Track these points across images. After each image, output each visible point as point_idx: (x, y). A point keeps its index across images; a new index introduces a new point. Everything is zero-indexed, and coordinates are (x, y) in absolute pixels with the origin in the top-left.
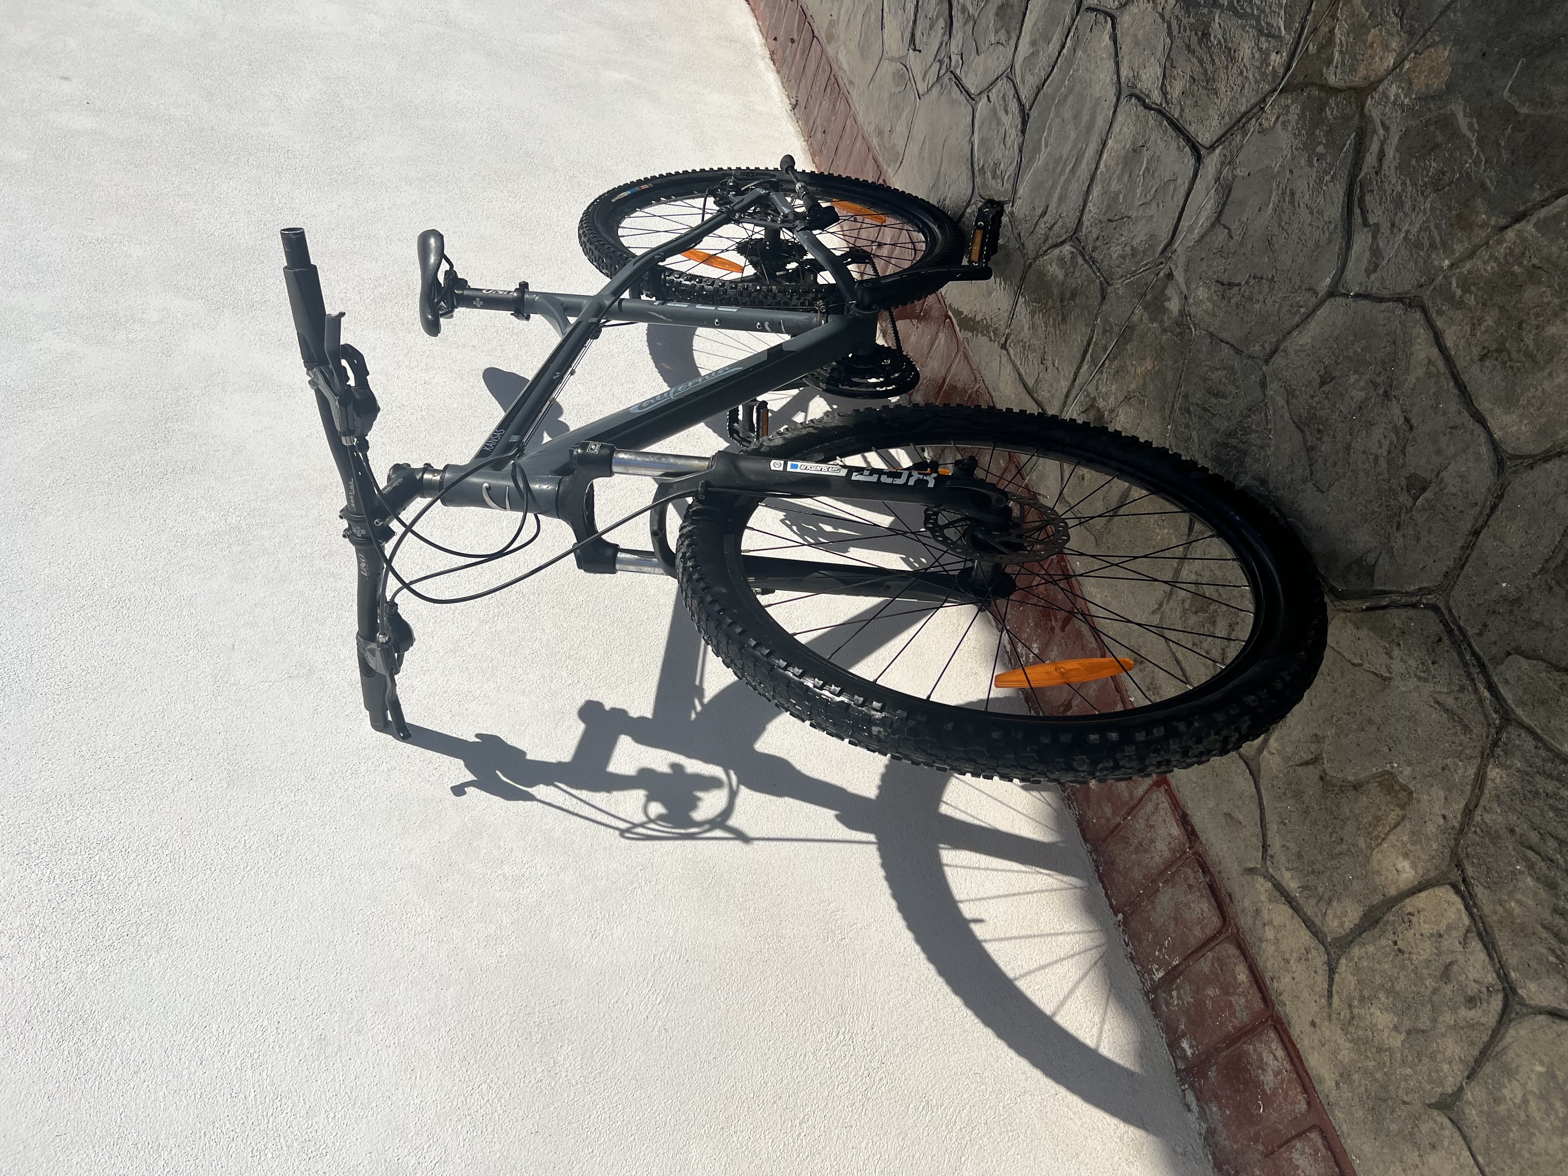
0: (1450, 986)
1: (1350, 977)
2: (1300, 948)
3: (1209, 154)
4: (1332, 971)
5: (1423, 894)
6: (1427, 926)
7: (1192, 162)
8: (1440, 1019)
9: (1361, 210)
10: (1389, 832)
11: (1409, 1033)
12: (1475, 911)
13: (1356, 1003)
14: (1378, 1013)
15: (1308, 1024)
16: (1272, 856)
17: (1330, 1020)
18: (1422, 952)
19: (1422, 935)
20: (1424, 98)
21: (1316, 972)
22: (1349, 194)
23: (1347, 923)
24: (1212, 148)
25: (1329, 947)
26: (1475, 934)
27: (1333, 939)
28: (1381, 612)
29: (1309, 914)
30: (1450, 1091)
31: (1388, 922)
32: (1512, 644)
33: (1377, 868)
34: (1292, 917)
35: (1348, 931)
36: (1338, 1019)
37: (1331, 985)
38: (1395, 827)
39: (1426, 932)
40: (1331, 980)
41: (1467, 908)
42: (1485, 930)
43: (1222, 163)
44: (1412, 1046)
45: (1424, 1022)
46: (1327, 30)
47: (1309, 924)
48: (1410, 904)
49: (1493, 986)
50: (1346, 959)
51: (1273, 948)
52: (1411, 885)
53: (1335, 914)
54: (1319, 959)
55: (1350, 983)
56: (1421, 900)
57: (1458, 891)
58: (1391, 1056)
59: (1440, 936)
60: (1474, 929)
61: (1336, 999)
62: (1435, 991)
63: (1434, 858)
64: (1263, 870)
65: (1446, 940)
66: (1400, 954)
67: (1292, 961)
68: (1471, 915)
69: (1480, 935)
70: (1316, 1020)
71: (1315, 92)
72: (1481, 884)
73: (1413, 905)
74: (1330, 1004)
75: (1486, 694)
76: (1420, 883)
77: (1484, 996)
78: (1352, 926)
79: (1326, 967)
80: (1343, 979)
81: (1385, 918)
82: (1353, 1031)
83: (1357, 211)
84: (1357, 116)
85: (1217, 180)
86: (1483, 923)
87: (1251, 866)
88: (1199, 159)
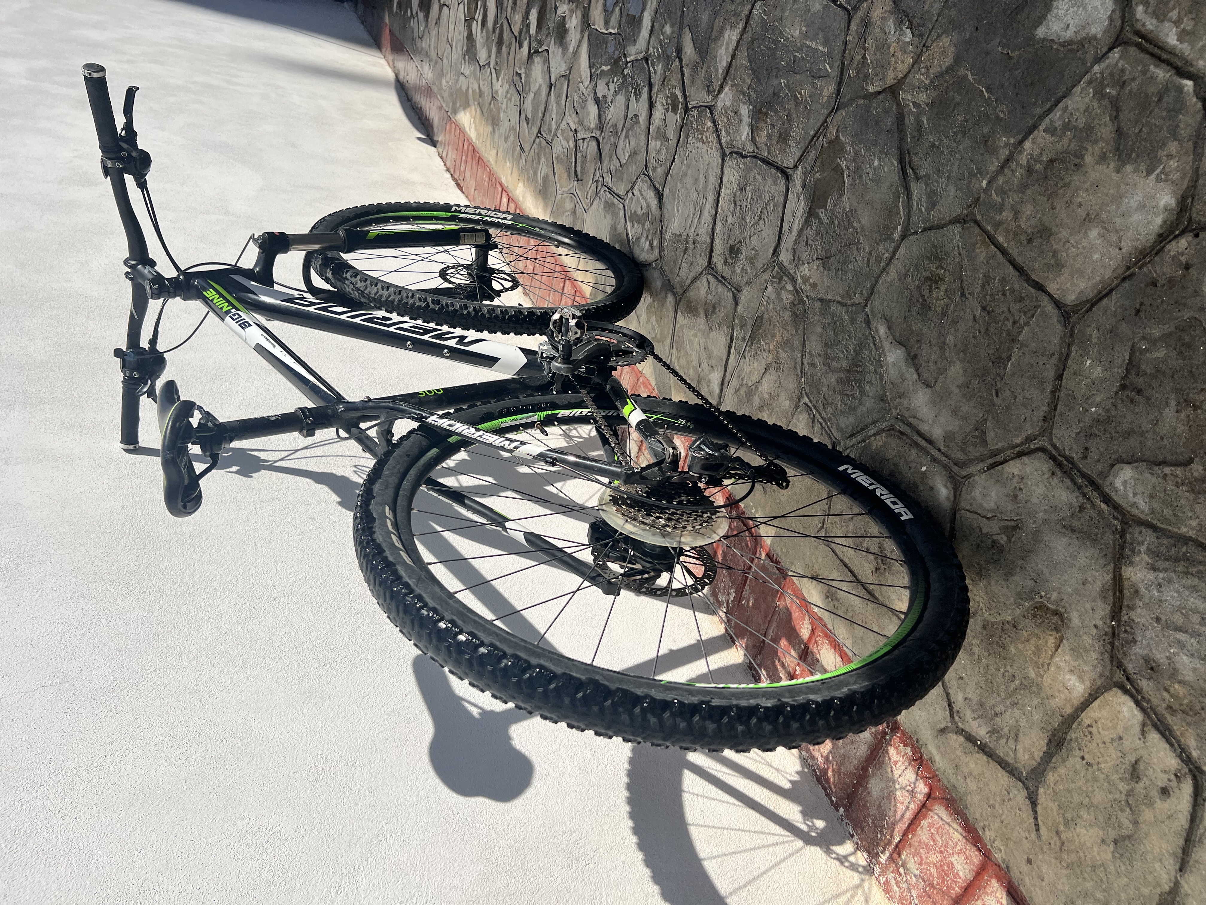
0: (1141, 784)
1: (1051, 805)
2: (1001, 790)
3: (794, 172)
4: (1034, 804)
5: (1096, 704)
6: (1106, 733)
7: (783, 182)
8: (1141, 820)
9: (912, 168)
10: (1052, 656)
11: (1116, 842)
12: (1145, 704)
13: (1062, 828)
14: (1084, 831)
15: (1024, 862)
16: (958, 712)
17: (1043, 853)
18: (1108, 759)
19: (1104, 743)
20: (940, 75)
21: (1020, 810)
22: (901, 161)
23: (1036, 753)
24: (796, 167)
25: (1026, 781)
26: (1150, 727)
27: (1027, 773)
28: (1000, 468)
29: (1002, 755)
30: (1166, 888)
31: (1071, 740)
32: (1113, 457)
33: (1049, 693)
34: (988, 762)
35: (1039, 760)
36: (1050, 849)
37: (1036, 819)
38: (1056, 650)
39: (1107, 740)
40: (1035, 812)
41: (1137, 703)
42: (1158, 720)
43: (805, 174)
44: (1122, 855)
45: (1127, 826)
46: (860, 57)
47: (1003, 764)
48: (1086, 717)
49: (1180, 771)
50: (1044, 788)
51: (978, 798)
52: (1083, 699)
53: (1024, 747)
54: (1020, 796)
55: (1052, 810)
56: (1095, 712)
57: (1126, 691)
58: (1106, 870)
59: (1120, 738)
60: (1149, 722)
61: (1043, 831)
62: (1129, 794)
63: (1096, 667)
64: (954, 727)
65: (1127, 740)
66: (1090, 768)
67: (997, 806)
68: (1143, 709)
69: (1155, 726)
70: (1031, 857)
71: (861, 102)
72: (1143, 676)
73: (1090, 717)
74: (1039, 837)
75: (1103, 506)
76: (1090, 694)
77: (1174, 784)
78: (1041, 754)
79: (1028, 802)
80: (1045, 809)
81: (1068, 737)
82: (1066, 857)
83: (910, 171)
84: (895, 107)
85: (803, 187)
86: (1155, 714)
87: (943, 727)
88: (787, 178)
